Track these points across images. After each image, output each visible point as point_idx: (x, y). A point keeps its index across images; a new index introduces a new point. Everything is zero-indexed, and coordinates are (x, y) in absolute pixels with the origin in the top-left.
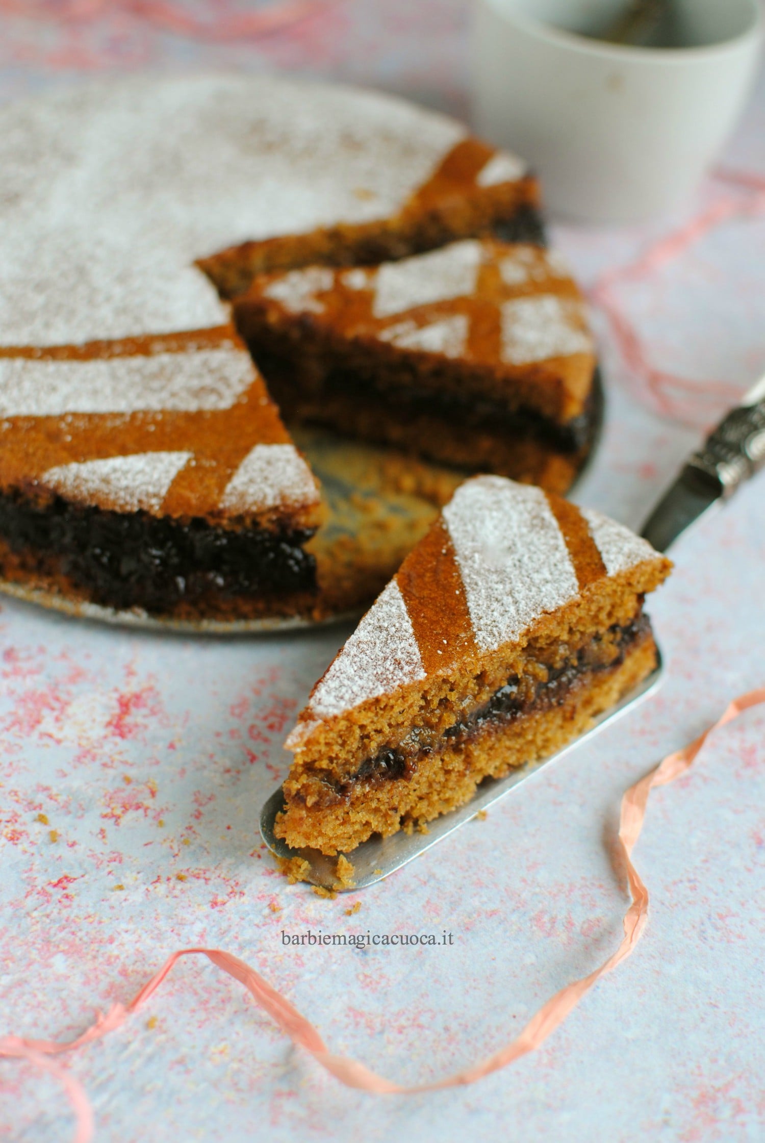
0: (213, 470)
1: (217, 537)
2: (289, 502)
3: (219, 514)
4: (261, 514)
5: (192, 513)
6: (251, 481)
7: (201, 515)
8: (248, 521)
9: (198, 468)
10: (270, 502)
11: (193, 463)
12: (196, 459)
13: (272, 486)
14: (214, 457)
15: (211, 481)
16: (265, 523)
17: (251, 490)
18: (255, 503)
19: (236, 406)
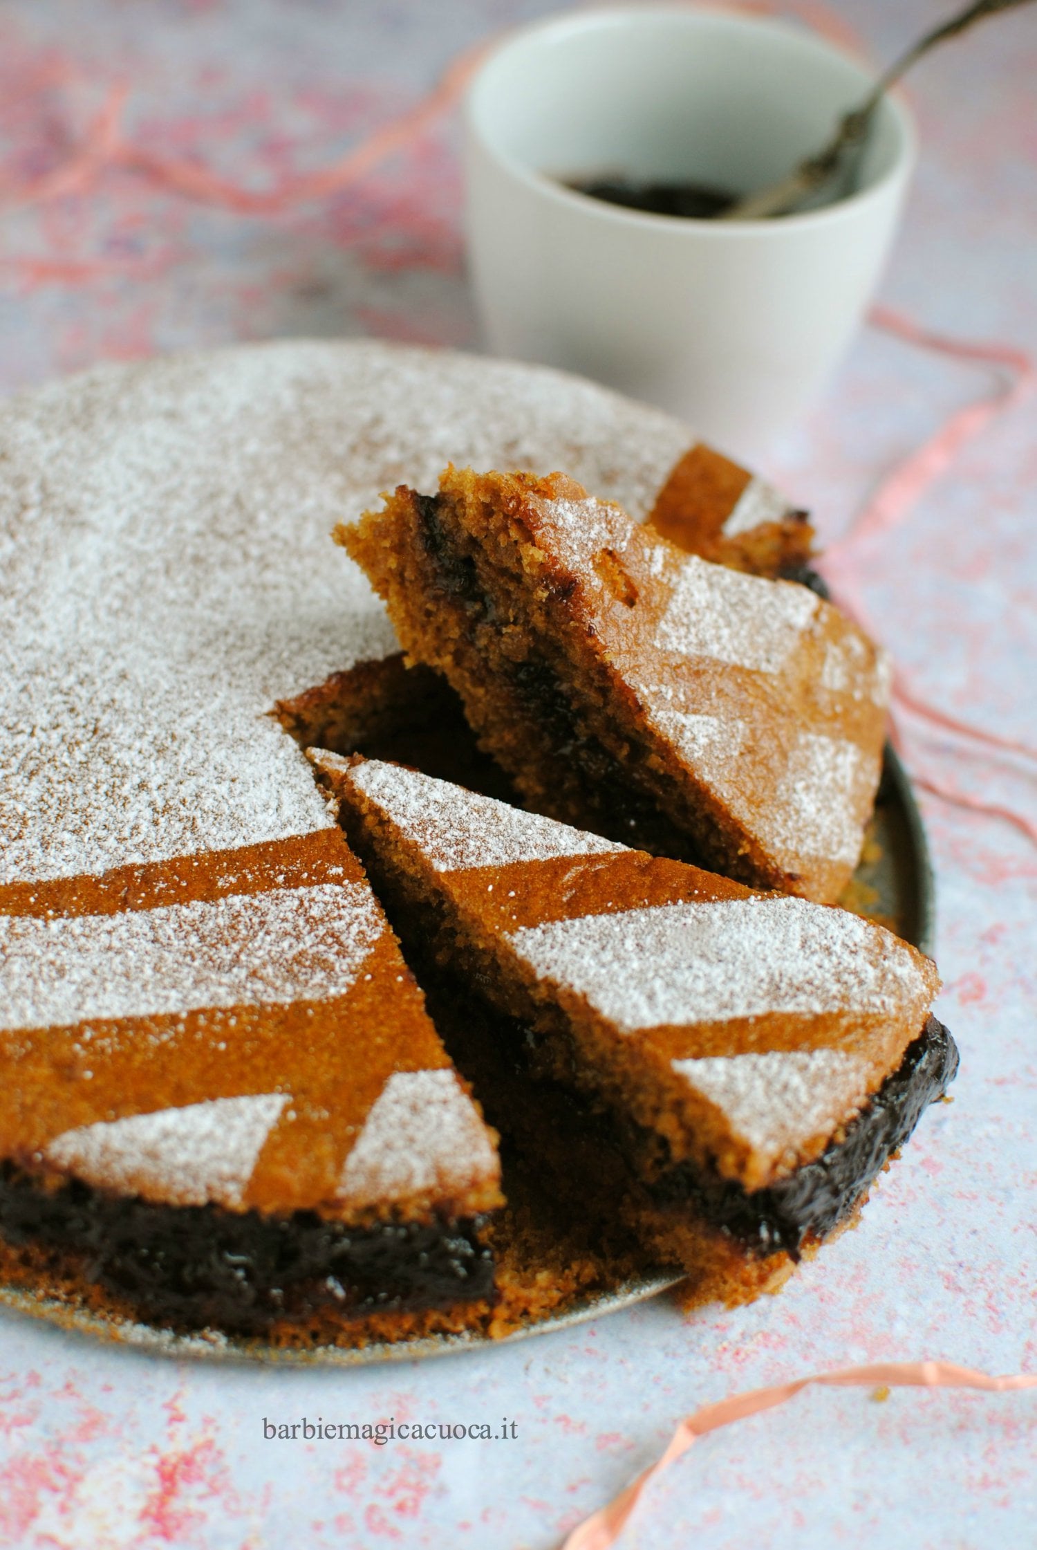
0: (327, 1127)
1: (336, 1238)
2: (450, 1180)
3: (337, 1204)
4: (406, 1201)
5: (296, 1203)
6: (388, 1146)
7: (306, 1205)
8: (384, 1211)
9: (302, 1124)
10: (419, 1183)
11: (292, 1115)
12: (296, 1106)
13: (421, 1154)
14: (326, 1103)
15: (326, 1147)
16: (412, 1213)
17: (388, 1164)
18: (395, 1185)
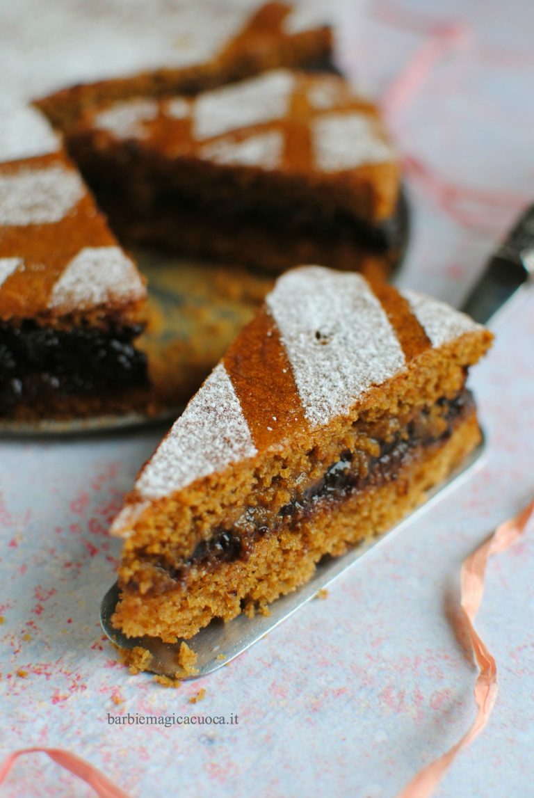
0: (41, 273)
1: (48, 337)
2: (116, 299)
3: (47, 314)
4: (89, 311)
5: (23, 314)
6: (79, 281)
7: (30, 316)
8: (77, 320)
9: (27, 272)
10: (97, 299)
11: (23, 269)
12: (26, 264)
13: (99, 284)
14: (43, 261)
15: (39, 283)
16: (94, 321)
17: (79, 289)
18: (83, 301)
19: (65, 220)
